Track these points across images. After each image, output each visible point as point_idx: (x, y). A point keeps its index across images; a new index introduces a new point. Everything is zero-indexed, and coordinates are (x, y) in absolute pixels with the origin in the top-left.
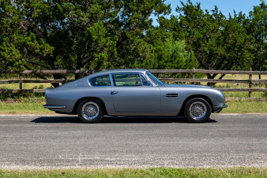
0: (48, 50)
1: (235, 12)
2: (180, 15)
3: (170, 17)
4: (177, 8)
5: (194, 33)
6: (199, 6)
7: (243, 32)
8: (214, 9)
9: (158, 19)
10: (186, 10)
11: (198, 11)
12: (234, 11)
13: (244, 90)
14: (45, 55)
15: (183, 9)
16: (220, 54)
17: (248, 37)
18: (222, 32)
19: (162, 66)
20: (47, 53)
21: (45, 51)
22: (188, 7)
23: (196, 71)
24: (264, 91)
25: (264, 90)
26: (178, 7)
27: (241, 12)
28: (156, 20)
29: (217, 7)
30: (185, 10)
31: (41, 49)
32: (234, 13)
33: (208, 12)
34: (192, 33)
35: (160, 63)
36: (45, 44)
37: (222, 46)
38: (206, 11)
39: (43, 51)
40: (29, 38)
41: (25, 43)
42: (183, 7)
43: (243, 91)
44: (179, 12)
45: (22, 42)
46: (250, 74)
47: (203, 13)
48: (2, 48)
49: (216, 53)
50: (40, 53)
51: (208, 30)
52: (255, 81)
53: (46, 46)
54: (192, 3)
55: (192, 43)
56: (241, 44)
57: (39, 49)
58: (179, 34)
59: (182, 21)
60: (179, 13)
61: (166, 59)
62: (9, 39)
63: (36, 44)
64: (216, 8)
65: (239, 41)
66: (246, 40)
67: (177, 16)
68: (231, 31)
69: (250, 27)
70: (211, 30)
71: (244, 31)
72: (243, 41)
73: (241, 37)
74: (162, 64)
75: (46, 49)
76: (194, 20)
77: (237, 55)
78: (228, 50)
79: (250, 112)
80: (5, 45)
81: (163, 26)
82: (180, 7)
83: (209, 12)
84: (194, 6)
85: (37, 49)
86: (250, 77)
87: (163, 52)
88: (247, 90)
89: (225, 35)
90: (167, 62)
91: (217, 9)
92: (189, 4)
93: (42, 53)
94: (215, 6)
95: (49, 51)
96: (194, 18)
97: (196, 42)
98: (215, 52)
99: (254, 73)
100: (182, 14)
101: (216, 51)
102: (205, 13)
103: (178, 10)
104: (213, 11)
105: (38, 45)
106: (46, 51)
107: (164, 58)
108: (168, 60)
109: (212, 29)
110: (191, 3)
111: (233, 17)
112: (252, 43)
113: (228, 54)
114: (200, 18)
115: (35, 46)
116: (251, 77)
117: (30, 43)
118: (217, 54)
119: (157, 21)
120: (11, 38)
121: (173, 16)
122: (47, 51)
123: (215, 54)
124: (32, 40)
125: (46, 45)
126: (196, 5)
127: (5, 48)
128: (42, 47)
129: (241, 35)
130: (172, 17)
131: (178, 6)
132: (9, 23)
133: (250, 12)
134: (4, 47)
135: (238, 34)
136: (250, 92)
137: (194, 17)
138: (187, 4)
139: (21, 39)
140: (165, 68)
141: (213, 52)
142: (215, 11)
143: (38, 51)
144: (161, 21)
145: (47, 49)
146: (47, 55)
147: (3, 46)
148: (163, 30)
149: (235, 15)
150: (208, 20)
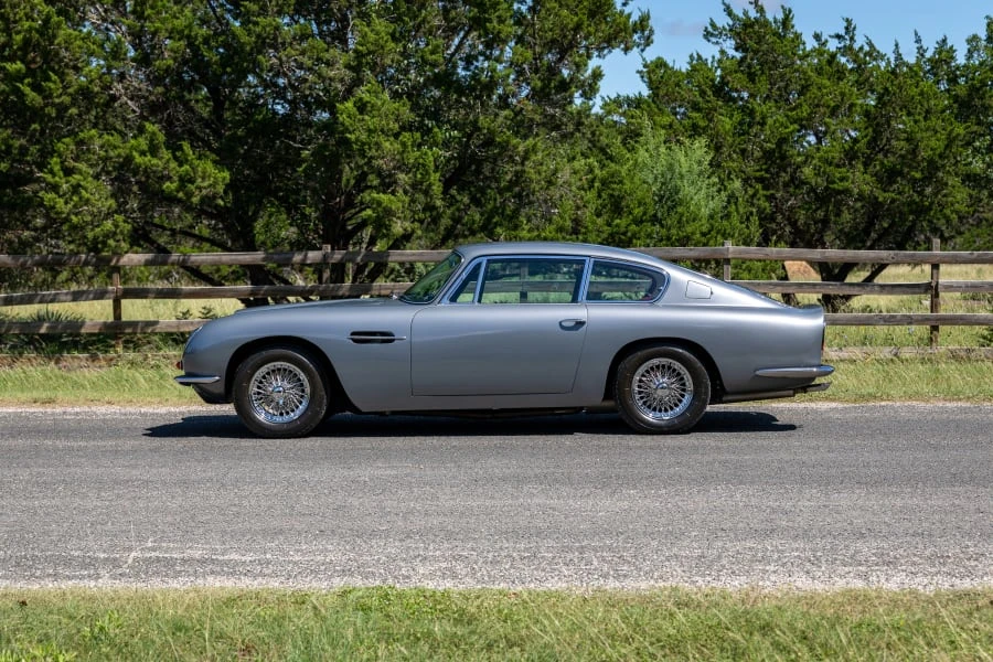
0: (206, 184)
1: (918, 40)
2: (722, 52)
3: (688, 60)
4: (710, 29)
5: (764, 118)
6: (786, 22)
7: (943, 111)
8: (842, 32)
9: (645, 70)
10: (742, 36)
11: (784, 36)
12: (916, 34)
13: (910, 320)
14: (195, 200)
15: (731, 30)
16: (856, 191)
17: (960, 130)
18: (867, 111)
19: (623, 237)
20: (204, 192)
21: (200, 188)
22: (748, 25)
23: (734, 252)
24: (982, 324)
25: (986, 318)
26: (713, 25)
27: (944, 41)
28: (638, 72)
29: (854, 23)
30: (738, 34)
31: (185, 181)
32: (916, 42)
33: (823, 40)
34: (758, 119)
35: (617, 226)
36: (196, 162)
37: (866, 165)
38: (817, 37)
39: (191, 187)
40: (143, 143)
41: (129, 159)
42: (731, 23)
43: (910, 323)
44: (717, 43)
45: (119, 156)
46: (935, 261)
47: (804, 44)
48: (49, 177)
49: (841, 188)
50: (181, 195)
51: (818, 106)
52: (952, 287)
53: (200, 169)
54: (765, 8)
55: (758, 154)
56: (934, 154)
57: (176, 178)
58: (711, 120)
59: (726, 74)
60: (718, 48)
61: (638, 211)
62: (72, 147)
63: (168, 161)
64: (850, 28)
65: (927, 146)
66: (951, 141)
67: (713, 57)
68: (901, 110)
69: (970, 95)
70: (828, 107)
71: (947, 108)
72: (942, 144)
73: (936, 132)
74: (623, 230)
75: (200, 180)
76: (770, 69)
77: (921, 193)
78: (889, 177)
79: (889, 398)
80: (57, 168)
81: (661, 93)
82: (719, 25)
83: (827, 41)
84: (771, 20)
85: (169, 178)
86: (935, 271)
87: (628, 186)
88: (922, 320)
89: (878, 125)
90: (642, 222)
91: (854, 28)
92: (753, 14)
93: (186, 194)
94: (847, 20)
95: (210, 186)
96: (769, 64)
97: (774, 150)
98: (838, 186)
99: (946, 259)
100: (727, 50)
101: (842, 179)
102: (811, 44)
103: (712, 35)
104: (838, 37)
105: (173, 165)
106: (202, 185)
107: (632, 206)
108: (645, 214)
109: (832, 104)
110: (761, 10)
111: (911, 59)
112: (977, 150)
113: (885, 191)
114: (793, 63)
115: (165, 168)
116: (938, 273)
117: (146, 159)
118: (847, 192)
119: (642, 77)
120: (80, 143)
121: (700, 57)
122: (205, 188)
123: (839, 192)
124: (153, 150)
125: (198, 165)
126: (780, 16)
127: (57, 179)
128: (187, 173)
129: (935, 122)
130: (695, 62)
131: (712, 20)
132: (71, 90)
133: (973, 39)
134: (54, 175)
135: (926, 118)
136: (935, 328)
137: (771, 58)
138: (745, 13)
139: (115, 147)
140: (634, 241)
141: (834, 182)
142: (847, 37)
143: (173, 186)
144: (654, 78)
145: (203, 179)
146: (203, 200)
147: (51, 172)
148: (660, 110)
149: (921, 51)
150: (819, 71)
